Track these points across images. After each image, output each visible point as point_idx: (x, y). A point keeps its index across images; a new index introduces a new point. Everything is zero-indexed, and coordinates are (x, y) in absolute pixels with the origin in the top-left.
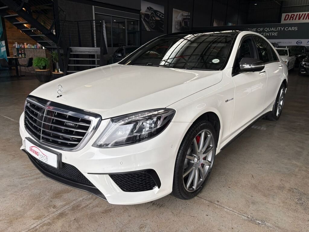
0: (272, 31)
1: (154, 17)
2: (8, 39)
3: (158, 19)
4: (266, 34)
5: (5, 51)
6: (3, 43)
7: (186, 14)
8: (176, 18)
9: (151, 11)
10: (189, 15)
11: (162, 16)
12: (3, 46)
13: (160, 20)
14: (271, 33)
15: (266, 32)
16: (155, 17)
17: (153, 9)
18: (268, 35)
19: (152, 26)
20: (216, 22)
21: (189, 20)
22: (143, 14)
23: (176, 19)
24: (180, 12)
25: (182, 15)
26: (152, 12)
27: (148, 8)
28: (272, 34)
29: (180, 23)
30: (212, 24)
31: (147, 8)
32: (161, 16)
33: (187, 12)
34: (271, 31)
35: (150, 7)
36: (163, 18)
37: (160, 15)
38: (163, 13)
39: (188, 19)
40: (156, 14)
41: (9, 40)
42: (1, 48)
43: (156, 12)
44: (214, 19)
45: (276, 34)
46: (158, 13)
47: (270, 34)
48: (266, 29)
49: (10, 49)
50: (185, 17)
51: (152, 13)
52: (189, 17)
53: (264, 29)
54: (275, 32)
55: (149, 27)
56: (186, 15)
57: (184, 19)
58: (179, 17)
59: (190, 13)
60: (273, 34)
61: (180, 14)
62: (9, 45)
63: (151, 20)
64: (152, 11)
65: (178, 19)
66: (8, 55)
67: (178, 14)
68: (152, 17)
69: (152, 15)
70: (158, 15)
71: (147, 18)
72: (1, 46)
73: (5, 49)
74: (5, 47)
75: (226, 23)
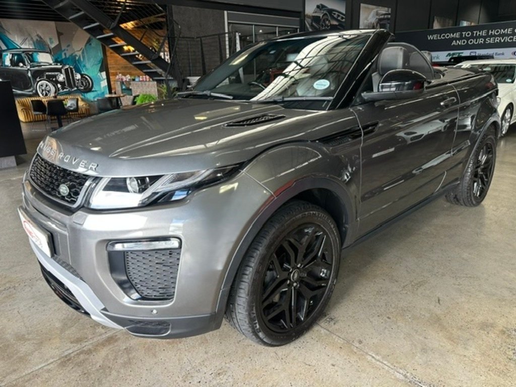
1: (327, 20)
2: (110, 69)
3: (335, 23)
5: (106, 86)
6: (104, 74)
7: (383, 11)
8: (366, 19)
9: (322, 11)
10: (390, 12)
11: (342, 18)
12: (104, 79)
13: (339, 25)
16: (329, 21)
17: (326, 7)
20: (437, 21)
21: (389, 22)
22: (309, 17)
23: (366, 21)
24: (373, 9)
25: (377, 14)
26: (325, 12)
27: (318, 7)
29: (374, 26)
30: (430, 25)
31: (315, 7)
32: (339, 18)
33: (386, 9)
35: (322, 5)
36: (344, 20)
37: (338, 16)
38: (344, 12)
39: (388, 19)
40: (331, 15)
41: (111, 71)
42: (101, 82)
43: (331, 11)
44: (435, 17)
46: (335, 14)
49: (112, 83)
50: (383, 17)
51: (325, 14)
52: (389, 16)
56: (384, 12)
57: (380, 20)
58: (371, 16)
59: (390, 9)
61: (373, 13)
62: (111, 77)
63: (322, 26)
64: (324, 10)
65: (369, 22)
66: (110, 92)
67: (370, 13)
68: (324, 20)
69: (324, 17)
70: (335, 16)
71: (316, 23)
72: (100, 80)
73: (106, 84)
74: (106, 80)
75: (457, 22)
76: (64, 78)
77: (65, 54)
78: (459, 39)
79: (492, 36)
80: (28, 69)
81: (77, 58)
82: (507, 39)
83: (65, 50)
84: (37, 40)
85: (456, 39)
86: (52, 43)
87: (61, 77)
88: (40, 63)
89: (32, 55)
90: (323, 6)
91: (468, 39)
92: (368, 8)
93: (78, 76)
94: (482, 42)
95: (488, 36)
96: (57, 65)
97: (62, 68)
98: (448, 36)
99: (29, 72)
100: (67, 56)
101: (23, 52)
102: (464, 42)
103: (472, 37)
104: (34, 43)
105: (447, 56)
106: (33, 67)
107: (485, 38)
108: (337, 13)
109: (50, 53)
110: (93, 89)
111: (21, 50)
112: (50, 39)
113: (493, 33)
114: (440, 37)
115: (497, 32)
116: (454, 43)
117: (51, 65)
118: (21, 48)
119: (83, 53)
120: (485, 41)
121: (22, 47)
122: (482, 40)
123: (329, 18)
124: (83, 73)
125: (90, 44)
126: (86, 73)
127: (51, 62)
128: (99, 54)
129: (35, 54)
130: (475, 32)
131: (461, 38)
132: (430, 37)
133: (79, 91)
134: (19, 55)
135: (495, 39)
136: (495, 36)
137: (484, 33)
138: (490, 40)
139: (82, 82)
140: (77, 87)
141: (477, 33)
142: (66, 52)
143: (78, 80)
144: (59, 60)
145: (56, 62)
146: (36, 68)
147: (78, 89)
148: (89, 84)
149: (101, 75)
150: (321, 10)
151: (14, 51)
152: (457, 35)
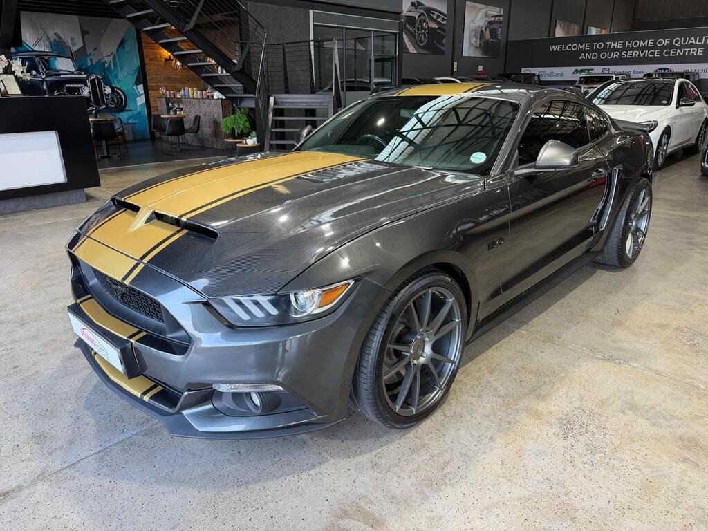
0: (692, 46)
1: (425, 21)
2: (148, 81)
3: (434, 25)
4: (676, 51)
5: (143, 104)
6: (141, 88)
7: (493, 11)
8: (473, 21)
9: (418, 10)
10: (502, 13)
11: (443, 20)
12: (141, 95)
13: (438, 28)
14: (687, 50)
15: (677, 48)
16: (427, 23)
17: (422, 4)
18: (682, 54)
19: (421, 42)
20: (561, 26)
21: (501, 25)
23: (472, 25)
24: (480, 9)
25: (487, 15)
26: (422, 11)
27: (413, 4)
28: (689, 51)
29: (482, 31)
30: (551, 30)
31: (410, 4)
32: (439, 20)
33: (498, 8)
34: (687, 46)
35: (418, 2)
36: (445, 22)
37: (438, 16)
38: (446, 12)
39: (500, 22)
40: (429, 15)
41: (150, 84)
42: (138, 99)
43: (429, 10)
44: (558, 21)
45: (699, 52)
46: (433, 14)
47: (685, 51)
48: (677, 42)
49: (152, 100)
50: (493, 19)
51: (422, 14)
52: (502, 19)
53: (671, 41)
54: (697, 46)
55: (416, 44)
56: (495, 14)
57: (490, 23)
58: (478, 19)
59: (502, 9)
60: (692, 52)
61: (481, 14)
62: (150, 92)
63: (418, 29)
64: (420, 9)
65: (477, 25)
67: (478, 14)
68: (420, 21)
69: (421, 18)
70: (434, 17)
71: (410, 25)
72: (136, 95)
73: (144, 101)
74: (143, 96)
75: (584, 29)
76: (89, 92)
77: (91, 60)
78: (588, 52)
79: (629, 49)
80: (44, 80)
81: (106, 65)
82: (648, 54)
83: (91, 54)
84: (55, 40)
85: (585, 52)
86: (74, 44)
87: (86, 91)
88: (58, 71)
89: (47, 61)
90: (420, 4)
91: (599, 52)
92: (476, 8)
93: (108, 90)
94: (617, 56)
95: (624, 49)
96: (80, 74)
97: (87, 78)
98: (575, 47)
99: (45, 84)
100: (94, 63)
101: (37, 56)
102: (595, 56)
103: (605, 49)
104: (51, 44)
105: (573, 73)
106: (50, 76)
107: (620, 51)
108: (436, 13)
109: (72, 59)
110: (127, 108)
111: (35, 53)
112: (72, 39)
113: (631, 44)
114: (565, 48)
115: (636, 44)
116: (582, 56)
117: (73, 73)
118: (34, 51)
119: (114, 58)
120: (621, 55)
121: (36, 49)
122: (617, 54)
123: (427, 19)
124: (114, 85)
125: (124, 47)
126: (118, 86)
127: (73, 69)
128: (136, 61)
129: (52, 59)
130: (608, 43)
131: (591, 50)
132: (553, 48)
133: (108, 110)
134: (31, 60)
135: (633, 53)
136: (633, 49)
137: (619, 45)
138: (627, 54)
139: (113, 98)
140: (106, 105)
141: (610, 44)
142: (92, 57)
143: (108, 95)
144: (83, 68)
145: (79, 70)
146: (53, 78)
147: (107, 108)
148: (122, 100)
149: (137, 89)
150: (416, 8)
151: (26, 55)
152: (586, 46)
